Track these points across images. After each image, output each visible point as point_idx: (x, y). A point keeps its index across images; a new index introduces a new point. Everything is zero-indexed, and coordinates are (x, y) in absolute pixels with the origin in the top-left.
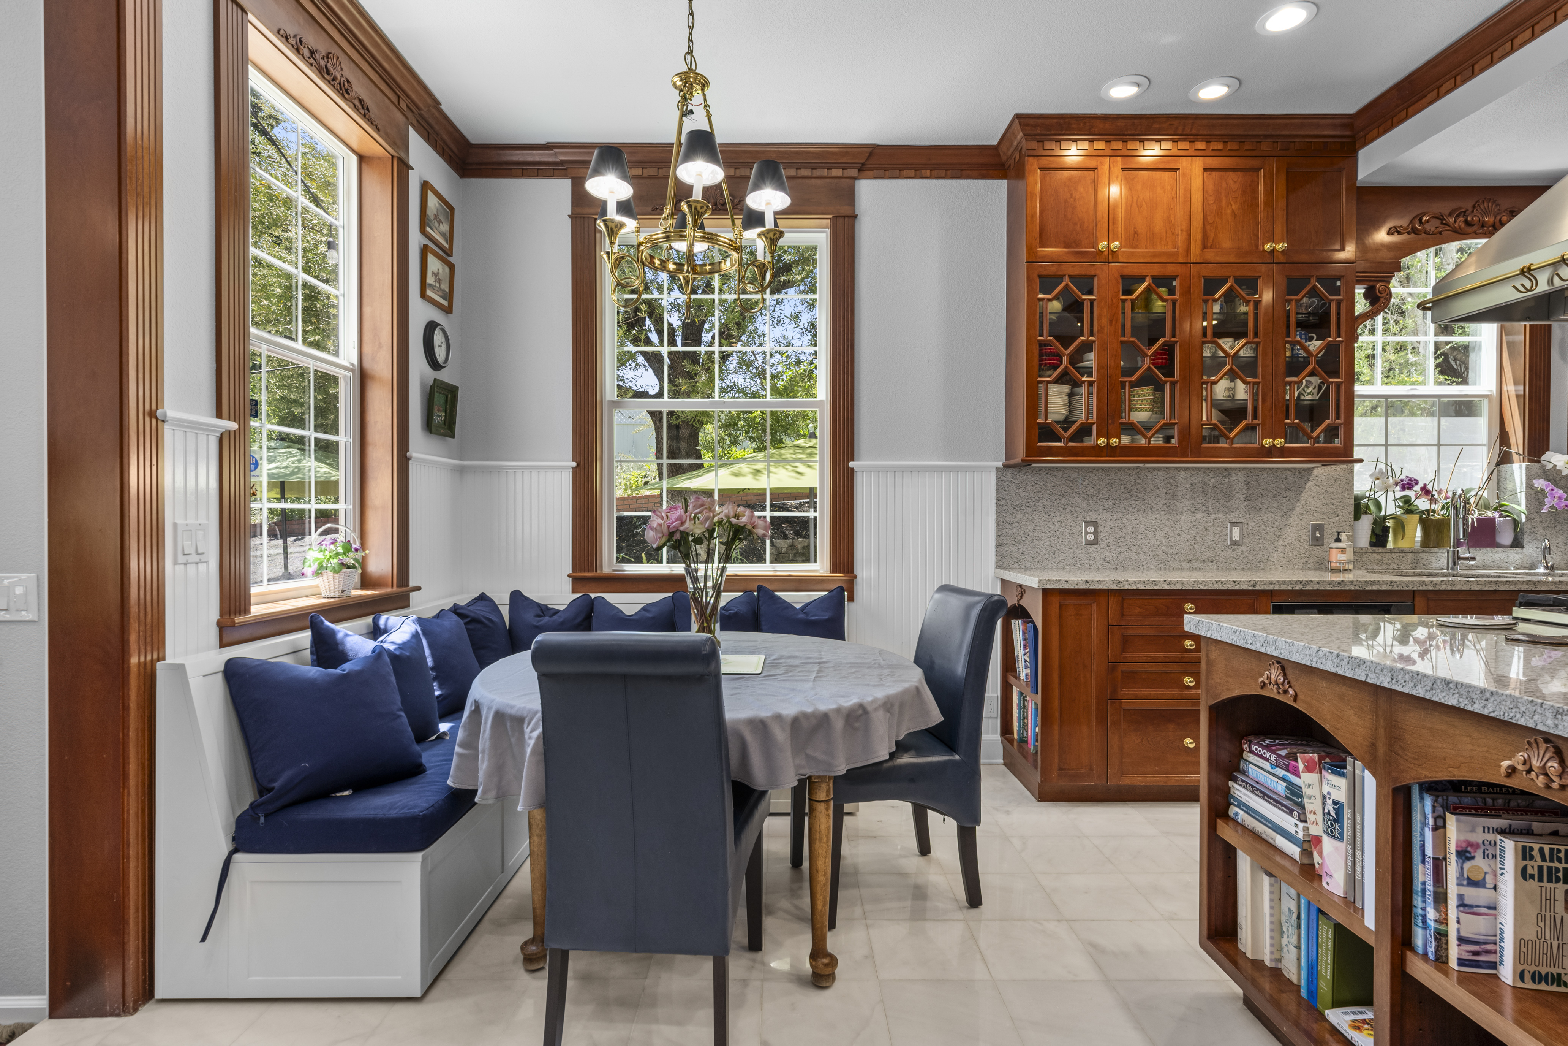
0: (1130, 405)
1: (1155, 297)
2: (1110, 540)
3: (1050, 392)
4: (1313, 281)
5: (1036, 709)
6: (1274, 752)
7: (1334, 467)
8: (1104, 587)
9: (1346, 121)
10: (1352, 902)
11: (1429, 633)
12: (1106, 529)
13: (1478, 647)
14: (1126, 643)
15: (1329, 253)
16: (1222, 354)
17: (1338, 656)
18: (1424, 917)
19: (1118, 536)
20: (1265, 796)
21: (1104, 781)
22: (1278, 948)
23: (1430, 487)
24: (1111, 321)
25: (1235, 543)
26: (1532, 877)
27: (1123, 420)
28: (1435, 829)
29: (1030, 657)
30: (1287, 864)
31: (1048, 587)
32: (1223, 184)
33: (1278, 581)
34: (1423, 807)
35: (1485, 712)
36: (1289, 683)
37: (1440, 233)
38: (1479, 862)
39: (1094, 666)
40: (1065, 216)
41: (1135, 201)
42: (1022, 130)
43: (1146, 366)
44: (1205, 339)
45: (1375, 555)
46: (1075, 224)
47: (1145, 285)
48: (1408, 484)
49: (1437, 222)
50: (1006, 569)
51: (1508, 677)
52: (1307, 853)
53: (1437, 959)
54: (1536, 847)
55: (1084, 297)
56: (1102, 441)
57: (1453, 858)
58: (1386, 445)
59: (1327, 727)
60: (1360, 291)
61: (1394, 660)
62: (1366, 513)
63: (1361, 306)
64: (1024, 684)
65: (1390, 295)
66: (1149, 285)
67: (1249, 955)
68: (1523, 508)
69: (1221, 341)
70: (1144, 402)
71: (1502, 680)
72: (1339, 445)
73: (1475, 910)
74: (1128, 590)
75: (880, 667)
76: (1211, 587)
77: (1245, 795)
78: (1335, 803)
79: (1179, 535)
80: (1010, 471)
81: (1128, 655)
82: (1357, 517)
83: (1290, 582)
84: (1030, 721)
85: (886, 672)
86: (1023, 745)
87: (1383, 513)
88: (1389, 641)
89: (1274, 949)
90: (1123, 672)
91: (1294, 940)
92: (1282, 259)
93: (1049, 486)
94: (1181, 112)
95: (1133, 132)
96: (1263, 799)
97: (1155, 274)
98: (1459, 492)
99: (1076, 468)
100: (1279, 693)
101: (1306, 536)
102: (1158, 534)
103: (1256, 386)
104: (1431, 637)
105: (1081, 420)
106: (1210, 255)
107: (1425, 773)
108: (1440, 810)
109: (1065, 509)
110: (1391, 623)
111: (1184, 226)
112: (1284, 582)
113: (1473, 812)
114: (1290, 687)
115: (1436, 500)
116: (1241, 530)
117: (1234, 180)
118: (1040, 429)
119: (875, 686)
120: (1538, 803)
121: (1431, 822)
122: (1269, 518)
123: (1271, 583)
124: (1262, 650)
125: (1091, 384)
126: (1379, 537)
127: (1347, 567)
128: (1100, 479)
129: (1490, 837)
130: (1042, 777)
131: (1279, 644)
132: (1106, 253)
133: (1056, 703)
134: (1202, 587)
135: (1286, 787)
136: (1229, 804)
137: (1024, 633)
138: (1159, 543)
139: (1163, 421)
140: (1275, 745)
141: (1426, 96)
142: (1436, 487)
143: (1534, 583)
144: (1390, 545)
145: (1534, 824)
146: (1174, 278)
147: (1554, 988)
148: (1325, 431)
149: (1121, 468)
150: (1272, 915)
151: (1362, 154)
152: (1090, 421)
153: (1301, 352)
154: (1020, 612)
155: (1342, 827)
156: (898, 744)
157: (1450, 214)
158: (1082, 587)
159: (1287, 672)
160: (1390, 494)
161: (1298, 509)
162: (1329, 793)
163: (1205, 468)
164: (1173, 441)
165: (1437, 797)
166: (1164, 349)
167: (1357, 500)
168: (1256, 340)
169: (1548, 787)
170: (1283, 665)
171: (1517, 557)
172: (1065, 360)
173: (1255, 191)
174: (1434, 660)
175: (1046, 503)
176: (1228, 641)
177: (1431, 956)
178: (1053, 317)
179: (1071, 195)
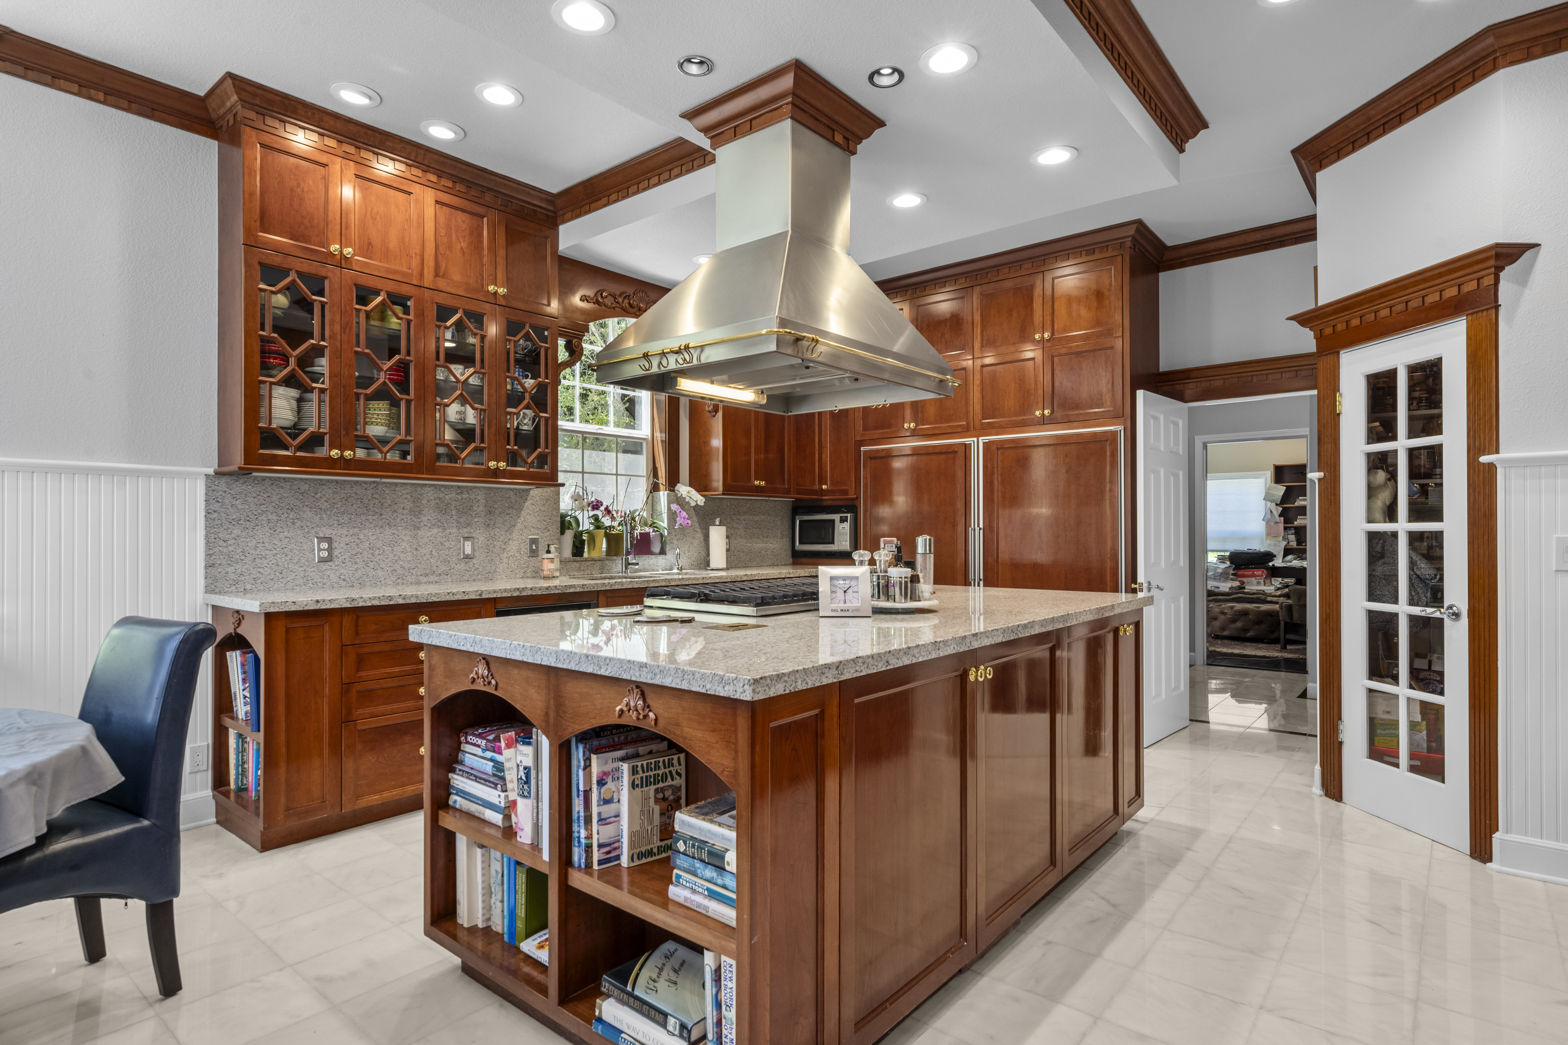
0: (365, 418)
1: (390, 313)
2: (346, 556)
3: (274, 394)
4: (527, 326)
5: (258, 750)
6: (484, 738)
7: (545, 489)
8: (338, 606)
9: (550, 198)
10: (536, 846)
11: (612, 625)
12: (341, 545)
13: (641, 633)
14: (361, 662)
15: (541, 306)
16: (454, 380)
17: (523, 646)
18: (579, 838)
19: (354, 552)
20: (477, 779)
21: (338, 810)
22: (488, 908)
23: (610, 508)
24: (345, 329)
25: (467, 557)
26: (637, 786)
27: (358, 433)
28: (585, 769)
29: (250, 692)
30: (492, 831)
31: (272, 610)
32: (453, 220)
33: (500, 590)
34: (578, 754)
35: (607, 674)
36: (492, 675)
37: (614, 308)
38: (610, 785)
39: (327, 691)
40: (291, 205)
41: (369, 211)
42: (237, 93)
43: (381, 380)
44: (437, 363)
45: (575, 563)
46: (303, 217)
47: (379, 299)
48: (596, 506)
49: (612, 299)
50: (220, 593)
51: (659, 653)
52: (507, 817)
53: (586, 867)
54: (639, 764)
55: (314, 297)
56: (335, 453)
57: (595, 787)
58: (583, 472)
59: (518, 707)
60: (561, 342)
61: (589, 648)
62: (569, 528)
63: (563, 355)
64: (244, 724)
65: (582, 349)
66: (384, 299)
67: (466, 925)
68: (665, 525)
69: (453, 367)
70: (380, 417)
71: (654, 655)
72: (548, 471)
73: (608, 821)
74: (362, 607)
75: (20, 731)
76: (444, 599)
77: (462, 782)
78: (525, 768)
79: (416, 549)
80: (223, 481)
81: (363, 674)
82: (562, 532)
83: (510, 590)
84: (251, 766)
85: (30, 736)
86: (243, 794)
87: (581, 529)
88: (586, 635)
89: (485, 911)
90: (358, 692)
91: (499, 897)
92: (503, 303)
93: (275, 498)
94: (413, 139)
95: (366, 141)
96: (476, 781)
97: (390, 290)
98: (628, 512)
99: (307, 479)
100: (485, 685)
101: (525, 549)
102: (395, 549)
103: (483, 413)
104: (613, 628)
105: (311, 429)
106: (442, 284)
107: (577, 727)
108: (587, 753)
109: (293, 523)
110: (587, 619)
111: (418, 250)
112: (505, 590)
113: (607, 749)
114: (493, 678)
115: (615, 518)
116: (473, 544)
117: (461, 219)
118: (262, 433)
119: (11, 756)
120: (643, 734)
121: (582, 764)
122: (496, 533)
123: (495, 592)
124: (471, 650)
125: (322, 391)
126: (578, 550)
127: (555, 575)
128: (335, 493)
129: (615, 765)
130: (264, 823)
131: (484, 642)
132: (339, 257)
133: (282, 738)
134: (435, 599)
135: (493, 766)
136: (449, 794)
137: (243, 665)
138: (396, 558)
139: (399, 437)
140: (486, 732)
141: (601, 199)
142: (615, 508)
143: (669, 580)
144: (586, 555)
145: (640, 748)
146: (409, 298)
147: (650, 859)
148: (538, 457)
149: (357, 482)
150: (483, 882)
151: (562, 228)
152: (321, 430)
153: (519, 387)
154: (237, 642)
155: (529, 787)
156: (51, 825)
157: (620, 295)
158: (312, 608)
159: (491, 666)
160: (586, 512)
161: (519, 525)
162: (521, 762)
163: (440, 485)
164: (409, 458)
165: (586, 744)
166: (400, 367)
167: (563, 517)
168: (483, 371)
169: (638, 719)
170: (487, 660)
171: (663, 561)
172: (292, 361)
173: (480, 235)
174: (615, 645)
175: (271, 517)
176: (445, 646)
177: (583, 866)
178: (278, 312)
179: (299, 185)
